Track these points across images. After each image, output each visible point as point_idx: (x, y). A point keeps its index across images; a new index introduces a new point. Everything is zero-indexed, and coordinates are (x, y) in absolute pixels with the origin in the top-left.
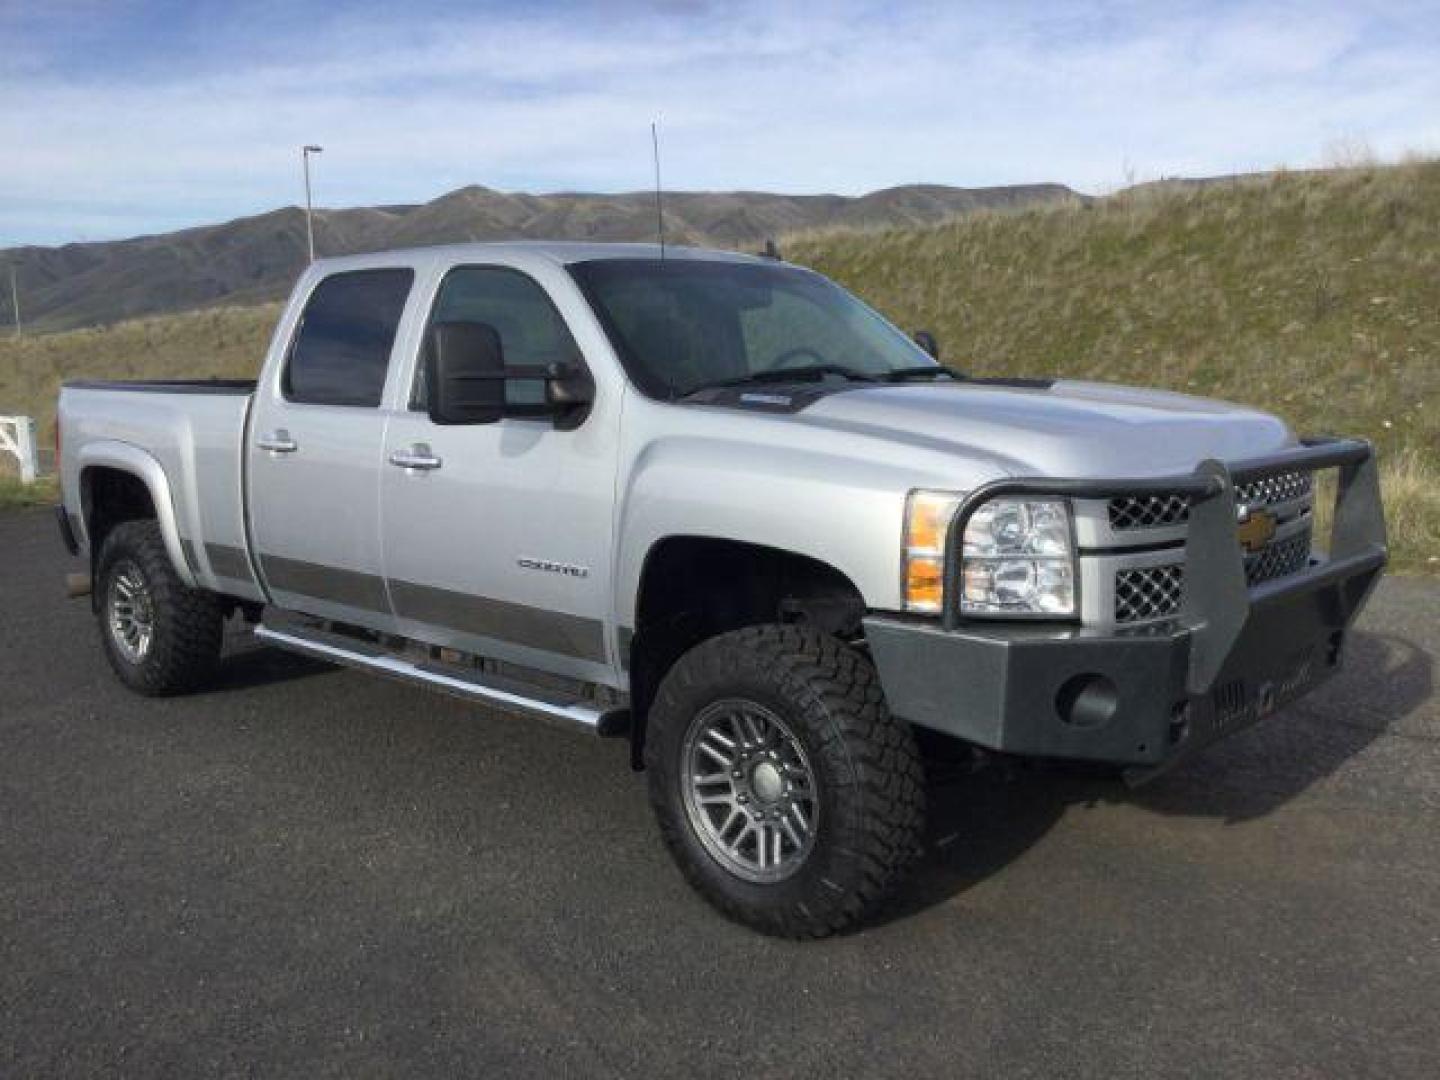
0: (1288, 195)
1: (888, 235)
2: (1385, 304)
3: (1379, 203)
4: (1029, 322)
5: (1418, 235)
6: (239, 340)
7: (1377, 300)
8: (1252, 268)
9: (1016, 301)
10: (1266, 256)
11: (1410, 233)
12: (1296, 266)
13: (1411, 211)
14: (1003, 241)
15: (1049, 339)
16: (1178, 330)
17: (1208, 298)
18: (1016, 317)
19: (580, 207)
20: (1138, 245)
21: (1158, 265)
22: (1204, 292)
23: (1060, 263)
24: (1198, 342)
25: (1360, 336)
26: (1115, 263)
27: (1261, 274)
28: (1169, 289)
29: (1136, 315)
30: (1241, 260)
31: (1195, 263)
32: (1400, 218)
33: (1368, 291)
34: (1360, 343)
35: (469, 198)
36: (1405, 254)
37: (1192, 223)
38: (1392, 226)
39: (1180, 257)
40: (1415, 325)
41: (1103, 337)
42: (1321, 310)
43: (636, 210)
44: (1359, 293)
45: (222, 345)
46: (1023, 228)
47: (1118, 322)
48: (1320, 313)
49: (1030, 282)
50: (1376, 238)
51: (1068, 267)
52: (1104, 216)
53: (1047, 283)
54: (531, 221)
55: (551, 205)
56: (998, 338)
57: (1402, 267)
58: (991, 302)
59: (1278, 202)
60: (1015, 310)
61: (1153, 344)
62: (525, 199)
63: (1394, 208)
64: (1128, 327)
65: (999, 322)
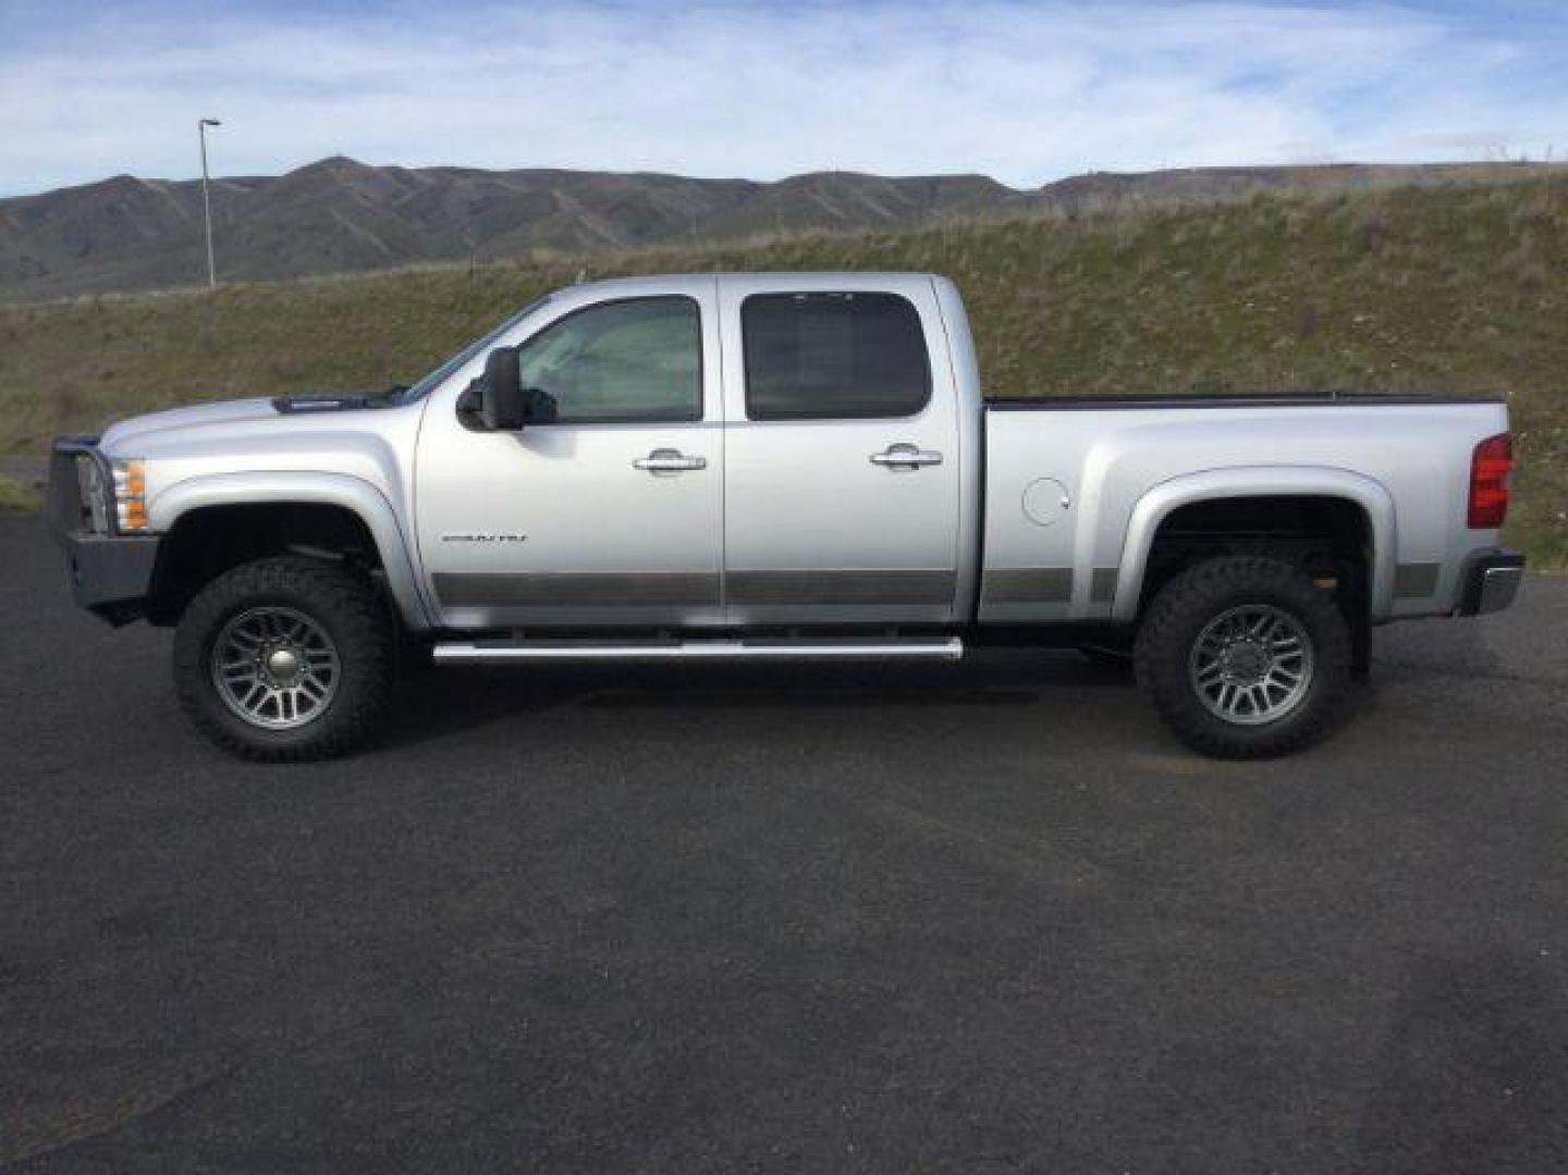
0: (1268, 213)
1: (868, 238)
2: (1366, 323)
3: (1355, 225)
4: (1029, 333)
5: (1393, 257)
6: (128, 332)
7: (1359, 319)
8: (1240, 284)
9: (1013, 312)
10: (1253, 273)
11: (1386, 254)
12: (1282, 284)
13: (1386, 234)
14: (990, 250)
15: (1051, 349)
16: (1176, 342)
17: (1202, 313)
18: (1016, 327)
19: (460, 183)
20: (1127, 259)
21: (1150, 278)
22: (1197, 308)
23: (1052, 275)
24: (1196, 354)
25: (1347, 352)
26: (1107, 277)
27: (1249, 291)
28: (1164, 303)
29: (1134, 328)
30: (1229, 276)
31: (1185, 279)
32: (1376, 240)
33: (1351, 309)
34: (1347, 359)
35: (333, 170)
36: (1382, 276)
37: (1178, 238)
38: (1368, 248)
39: (1167, 272)
40: (1396, 344)
41: (1104, 350)
42: (1308, 328)
43: (524, 189)
44: (1341, 313)
45: (108, 337)
46: (1010, 237)
47: (1118, 334)
48: (1307, 331)
49: (1025, 293)
50: (1356, 259)
51: (1060, 280)
52: (1090, 229)
53: (1043, 295)
54: (405, 199)
55: (430, 181)
56: (1000, 349)
57: (1380, 287)
58: (987, 312)
59: (1260, 220)
60: (1013, 321)
61: (1153, 357)
62: (396, 173)
63: (1371, 230)
64: (1128, 340)
65: (1000, 331)
